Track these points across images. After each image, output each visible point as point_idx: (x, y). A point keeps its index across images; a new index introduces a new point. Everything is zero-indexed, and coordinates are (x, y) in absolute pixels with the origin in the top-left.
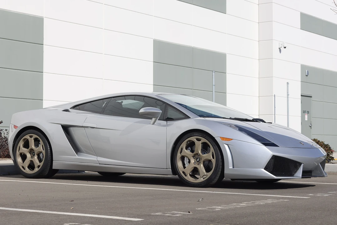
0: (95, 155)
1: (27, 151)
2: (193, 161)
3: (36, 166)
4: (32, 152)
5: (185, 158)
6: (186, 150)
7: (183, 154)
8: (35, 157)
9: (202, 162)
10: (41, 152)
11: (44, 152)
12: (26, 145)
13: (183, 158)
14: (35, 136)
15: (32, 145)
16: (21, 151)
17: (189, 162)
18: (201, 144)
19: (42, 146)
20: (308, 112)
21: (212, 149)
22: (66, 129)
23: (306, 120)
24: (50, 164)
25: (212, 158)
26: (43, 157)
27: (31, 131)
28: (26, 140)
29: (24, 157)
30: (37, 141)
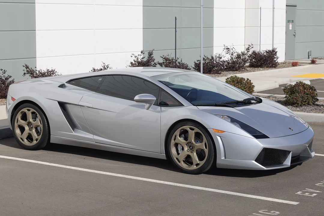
0: (91, 134)
1: (25, 123)
2: (186, 148)
3: (34, 139)
4: (29, 124)
5: (179, 145)
6: (179, 138)
7: (176, 141)
8: (33, 130)
9: (195, 151)
10: (39, 126)
11: (41, 126)
12: (24, 117)
13: (176, 145)
14: (32, 110)
15: (30, 118)
16: (19, 123)
17: (183, 149)
18: (194, 134)
19: (40, 120)
20: (293, 21)
21: (205, 140)
22: (62, 105)
23: (290, 29)
24: (48, 137)
25: (205, 148)
26: (41, 130)
27: (29, 104)
28: (23, 113)
29: (22, 129)
30: (34, 115)
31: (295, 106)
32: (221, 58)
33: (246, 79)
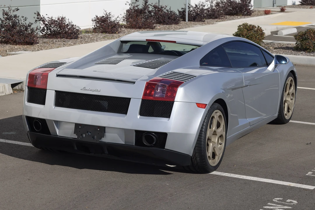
31: (307, 52)
32: (204, 6)
33: (257, 27)
